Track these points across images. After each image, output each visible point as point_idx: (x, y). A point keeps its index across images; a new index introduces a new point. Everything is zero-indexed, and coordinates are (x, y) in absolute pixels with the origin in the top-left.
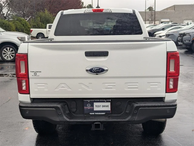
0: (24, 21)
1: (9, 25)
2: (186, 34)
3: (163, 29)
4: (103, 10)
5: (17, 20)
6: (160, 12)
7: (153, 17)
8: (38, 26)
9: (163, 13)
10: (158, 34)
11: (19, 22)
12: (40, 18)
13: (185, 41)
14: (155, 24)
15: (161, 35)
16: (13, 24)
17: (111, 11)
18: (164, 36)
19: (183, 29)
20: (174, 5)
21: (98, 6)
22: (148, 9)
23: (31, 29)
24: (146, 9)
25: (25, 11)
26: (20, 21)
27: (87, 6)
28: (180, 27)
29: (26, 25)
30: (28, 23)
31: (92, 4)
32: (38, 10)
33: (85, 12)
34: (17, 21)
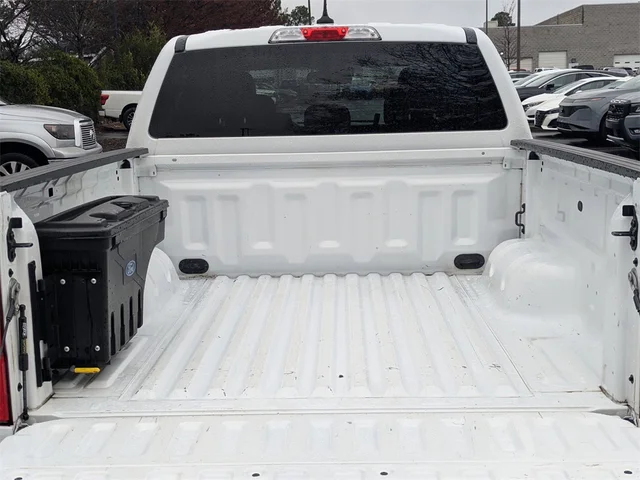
0: (79, 67)
1: (28, 79)
2: (636, 108)
3: (550, 88)
4: (345, 30)
5: (56, 62)
6: (535, 29)
7: (513, 46)
8: (127, 82)
9: (546, 32)
10: (532, 105)
11: (62, 70)
12: (136, 55)
13: (633, 129)
14: (518, 69)
15: (546, 110)
16: (42, 76)
17: (376, 36)
18: (553, 111)
19: (621, 87)
20: (582, 7)
21: (325, 13)
22: (493, 19)
23: (104, 93)
24: (489, 20)
25: (84, 33)
26: (67, 64)
27: (293, 12)
28: (607, 82)
29: (86, 78)
30: (92, 72)
31: (307, 6)
32: (127, 28)
33: (274, 40)
34: (56, 67)
